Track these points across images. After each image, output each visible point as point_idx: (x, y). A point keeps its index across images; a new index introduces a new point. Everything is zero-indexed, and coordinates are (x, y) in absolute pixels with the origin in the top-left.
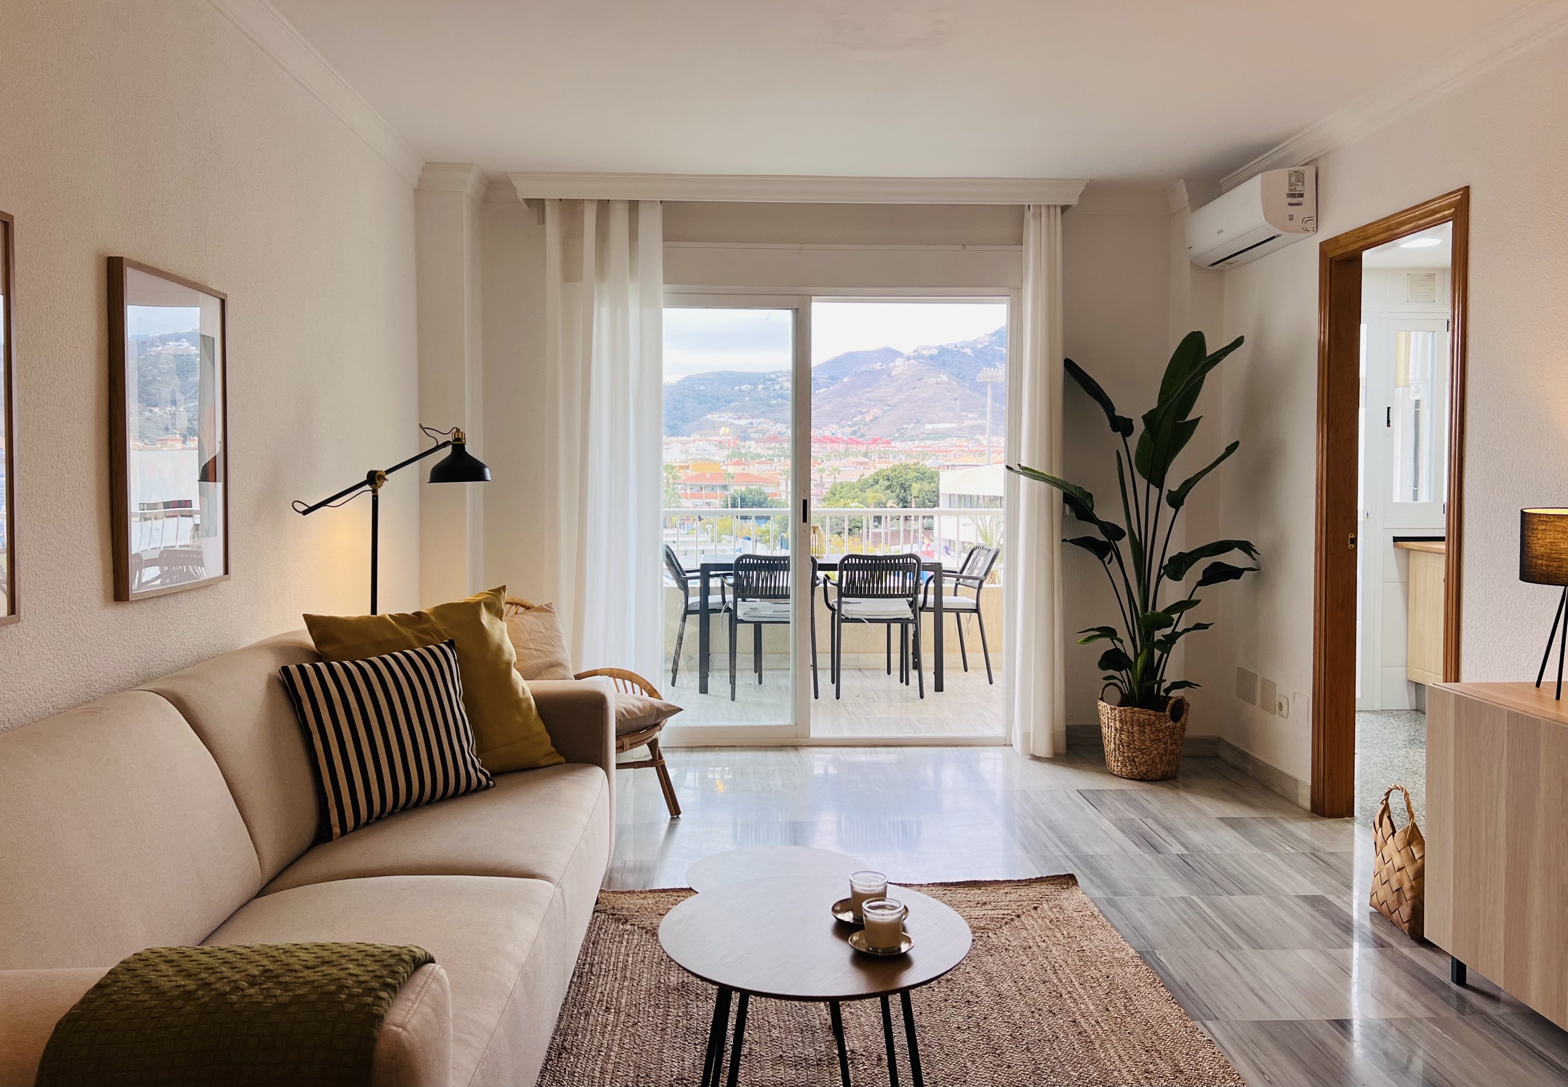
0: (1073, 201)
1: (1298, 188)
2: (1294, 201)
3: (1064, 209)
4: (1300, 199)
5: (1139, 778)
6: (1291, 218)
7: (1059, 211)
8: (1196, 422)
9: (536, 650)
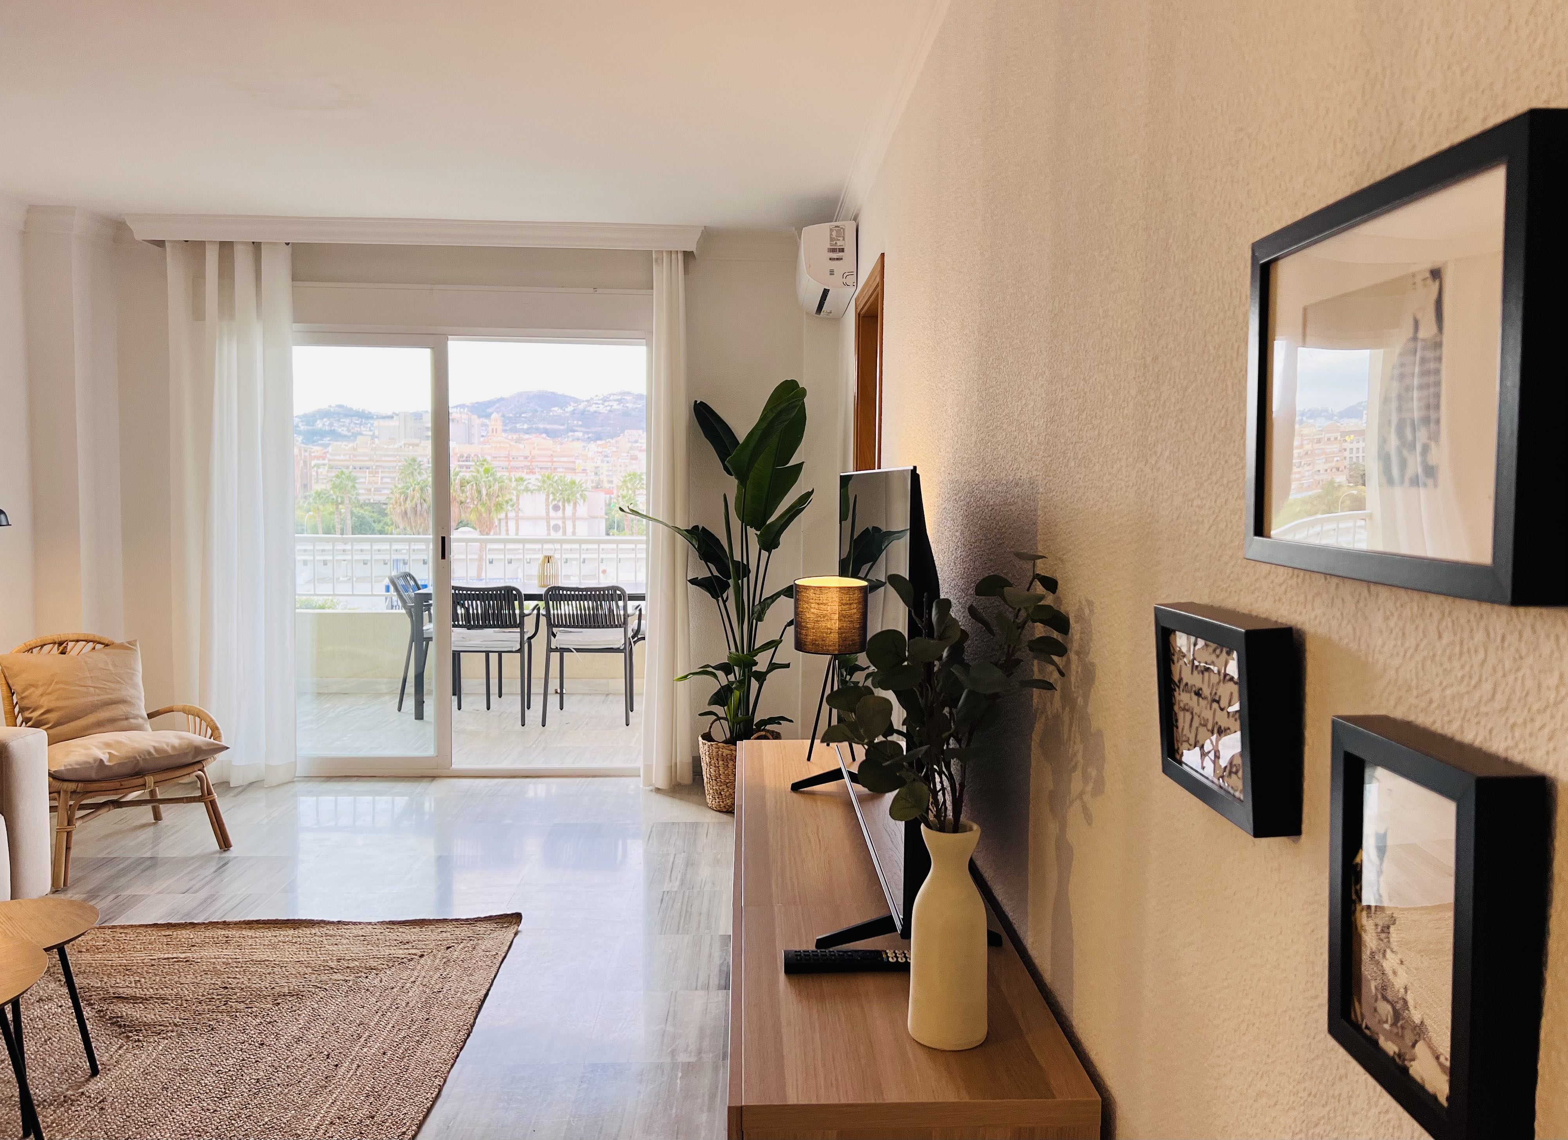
0: (692, 247)
1: (839, 243)
2: (835, 255)
3: (688, 256)
4: (841, 254)
5: (725, 810)
6: (832, 272)
7: (680, 257)
8: (799, 467)
9: (94, 687)
